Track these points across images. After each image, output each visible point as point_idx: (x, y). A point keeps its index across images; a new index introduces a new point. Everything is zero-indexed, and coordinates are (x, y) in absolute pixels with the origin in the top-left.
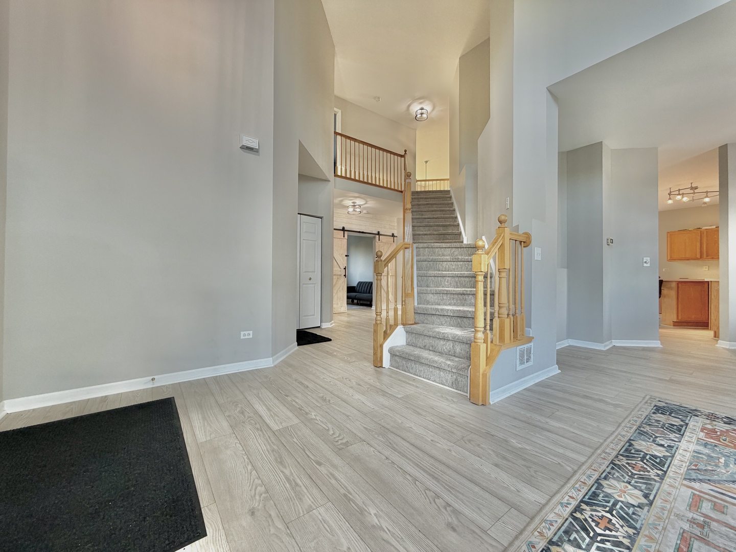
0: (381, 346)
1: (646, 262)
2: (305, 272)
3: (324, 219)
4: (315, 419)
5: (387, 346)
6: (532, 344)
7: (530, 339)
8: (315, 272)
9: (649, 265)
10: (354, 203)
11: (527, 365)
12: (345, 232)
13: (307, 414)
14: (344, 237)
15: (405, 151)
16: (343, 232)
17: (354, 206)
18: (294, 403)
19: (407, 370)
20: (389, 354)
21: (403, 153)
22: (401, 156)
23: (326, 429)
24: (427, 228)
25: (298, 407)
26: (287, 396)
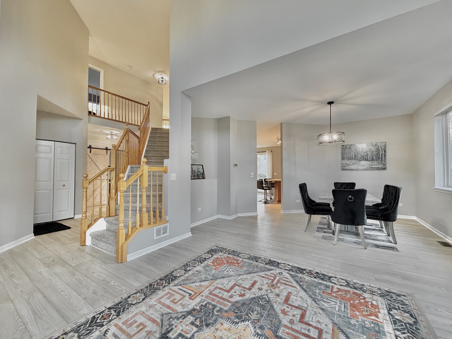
0: (85, 232)
1: (252, 175)
2: (59, 181)
3: (77, 145)
4: (114, 285)
5: (88, 233)
6: (168, 224)
7: (167, 222)
8: (69, 180)
9: (253, 176)
10: (111, 132)
11: (162, 236)
12: (108, 151)
13: (108, 283)
14: (107, 154)
15: (149, 103)
16: (106, 150)
17: (112, 134)
18: (99, 277)
19: (98, 246)
20: (91, 237)
21: (147, 104)
22: (146, 105)
23: (121, 290)
24: (155, 152)
25: (102, 279)
26: (94, 273)
